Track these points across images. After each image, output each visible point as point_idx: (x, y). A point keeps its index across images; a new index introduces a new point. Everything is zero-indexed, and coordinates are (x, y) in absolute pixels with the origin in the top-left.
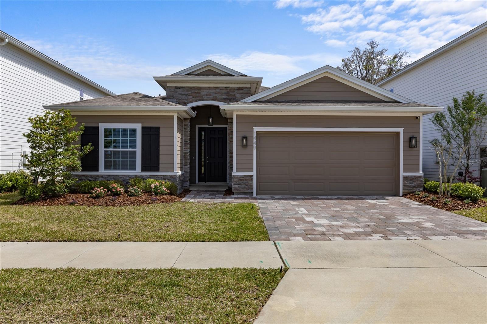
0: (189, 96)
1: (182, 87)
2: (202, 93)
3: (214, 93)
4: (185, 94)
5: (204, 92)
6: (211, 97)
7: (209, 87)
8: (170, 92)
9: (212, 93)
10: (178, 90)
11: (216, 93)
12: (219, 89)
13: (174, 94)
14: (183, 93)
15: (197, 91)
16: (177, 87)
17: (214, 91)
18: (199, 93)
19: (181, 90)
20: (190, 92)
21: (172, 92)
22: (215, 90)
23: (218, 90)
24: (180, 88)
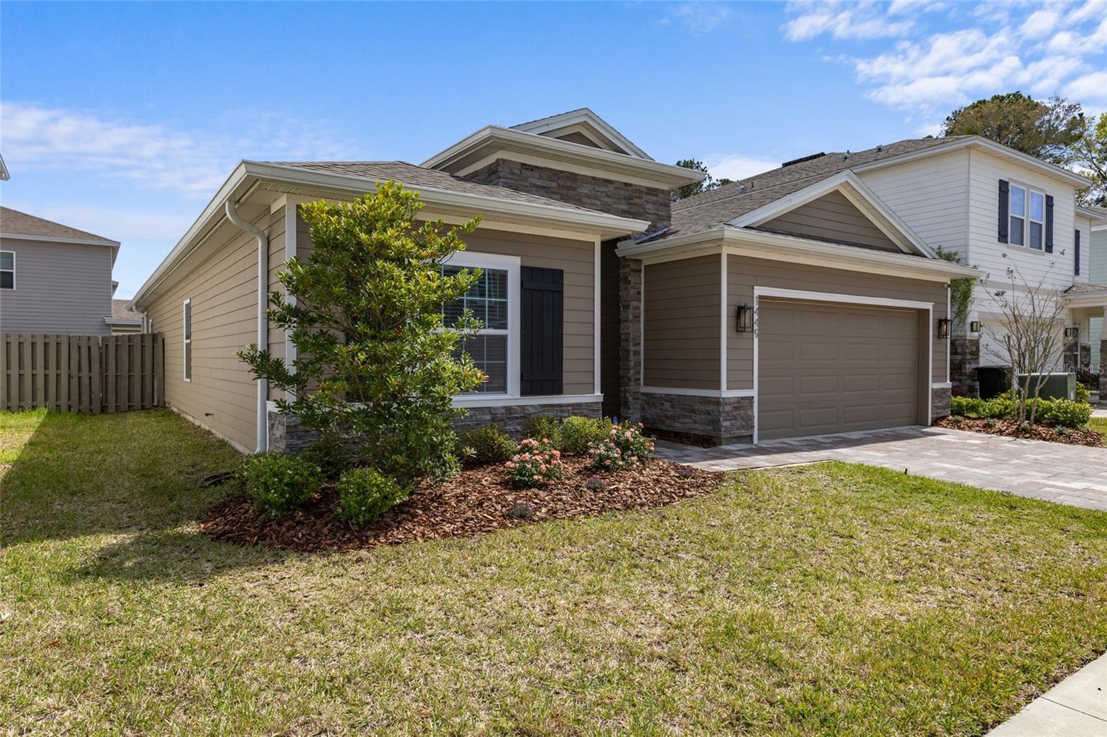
0: (552, 193)
1: (537, 167)
2: (579, 190)
3: (604, 194)
4: (544, 187)
5: (585, 190)
6: (598, 203)
7: (594, 178)
8: (509, 176)
9: (599, 194)
10: (529, 173)
11: (607, 196)
12: (614, 186)
13: (519, 183)
14: (539, 183)
15: (569, 184)
16: (524, 164)
17: (604, 189)
18: (575, 189)
19: (536, 174)
20: (554, 185)
21: (515, 177)
22: (606, 186)
23: (611, 188)
24: (532, 170)
